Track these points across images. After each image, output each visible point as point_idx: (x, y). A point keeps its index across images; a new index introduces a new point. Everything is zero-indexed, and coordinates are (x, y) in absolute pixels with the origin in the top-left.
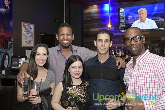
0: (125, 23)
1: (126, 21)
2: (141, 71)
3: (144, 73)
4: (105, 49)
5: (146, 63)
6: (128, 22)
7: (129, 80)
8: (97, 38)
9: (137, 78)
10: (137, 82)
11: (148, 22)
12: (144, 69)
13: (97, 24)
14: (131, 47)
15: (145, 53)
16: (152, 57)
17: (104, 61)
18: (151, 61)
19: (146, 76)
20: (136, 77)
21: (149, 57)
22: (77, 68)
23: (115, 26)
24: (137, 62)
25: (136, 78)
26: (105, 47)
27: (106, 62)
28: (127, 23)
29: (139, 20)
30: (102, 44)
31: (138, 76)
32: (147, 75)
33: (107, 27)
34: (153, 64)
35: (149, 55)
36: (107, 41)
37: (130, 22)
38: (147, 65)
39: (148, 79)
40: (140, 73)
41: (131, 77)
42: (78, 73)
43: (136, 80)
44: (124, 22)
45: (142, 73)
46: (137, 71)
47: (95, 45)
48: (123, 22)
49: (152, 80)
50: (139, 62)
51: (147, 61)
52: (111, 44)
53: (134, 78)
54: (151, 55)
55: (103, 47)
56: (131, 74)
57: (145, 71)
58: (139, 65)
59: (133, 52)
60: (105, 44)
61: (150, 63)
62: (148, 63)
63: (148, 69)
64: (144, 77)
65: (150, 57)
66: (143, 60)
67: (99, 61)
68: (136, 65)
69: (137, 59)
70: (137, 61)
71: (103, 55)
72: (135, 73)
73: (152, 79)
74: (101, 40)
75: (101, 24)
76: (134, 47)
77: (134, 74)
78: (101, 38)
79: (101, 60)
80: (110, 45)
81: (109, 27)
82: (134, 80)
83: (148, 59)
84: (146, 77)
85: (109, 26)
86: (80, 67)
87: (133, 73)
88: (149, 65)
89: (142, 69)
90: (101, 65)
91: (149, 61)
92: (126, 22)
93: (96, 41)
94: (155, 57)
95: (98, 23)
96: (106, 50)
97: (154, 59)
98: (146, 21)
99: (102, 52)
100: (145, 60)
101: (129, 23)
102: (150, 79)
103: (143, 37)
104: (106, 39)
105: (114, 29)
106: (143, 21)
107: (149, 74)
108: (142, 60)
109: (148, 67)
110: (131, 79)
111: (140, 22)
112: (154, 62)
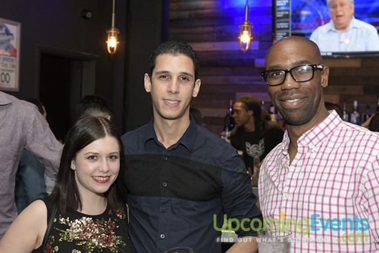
0: (290, 31)
1: (294, 24)
2: (312, 176)
3: (322, 184)
4: (179, 101)
5: (328, 150)
6: (300, 29)
7: (274, 204)
8: (153, 67)
9: (301, 199)
10: (300, 211)
11: (355, 30)
12: (321, 169)
13: (207, 29)
14: (283, 97)
15: (327, 121)
16: (349, 134)
17: (174, 142)
18: (343, 145)
19: (328, 192)
20: (296, 196)
21: (336, 133)
22: (104, 159)
23: (260, 38)
24: (300, 149)
25: (296, 198)
26: (179, 95)
27: (180, 144)
28: (298, 31)
29: (330, 25)
30: (170, 87)
31: (302, 191)
32: (332, 189)
33: (239, 40)
34: (352, 156)
35: (340, 128)
36: (184, 79)
37: (306, 29)
38: (332, 157)
39: (334, 201)
40: (310, 183)
41: (280, 196)
42: (105, 175)
43: (295, 203)
44: (288, 29)
45: (316, 183)
46: (301, 176)
47: (148, 90)
48: (285, 29)
49: (346, 206)
50: (306, 149)
51: (331, 145)
52: (197, 89)
53: (290, 198)
54: (345, 129)
55: (173, 97)
56: (280, 186)
57: (325, 177)
58: (307, 157)
59: (289, 113)
60: (178, 88)
61: (341, 150)
62: (334, 151)
63: (334, 171)
64: (324, 195)
65: (342, 134)
66: (320, 143)
67: (159, 139)
68: (298, 156)
69: (300, 138)
70: (299, 145)
71: (170, 122)
72: (294, 183)
73: (346, 202)
74: (165, 76)
75: (221, 32)
76: (292, 97)
77: (290, 186)
78: (167, 68)
79: (165, 138)
80: (193, 91)
81: (244, 42)
82: (289, 205)
83: (334, 139)
84: (329, 194)
85: (245, 38)
86: (111, 157)
87: (287, 182)
88: (339, 157)
89: (315, 169)
90: (164, 153)
91: (337, 145)
92: (293, 29)
93: (150, 75)
94: (356, 133)
95: (211, 29)
96: (182, 105)
97: (353, 138)
98: (351, 26)
99: (168, 112)
100: (325, 144)
101: (303, 31)
102: (342, 202)
103: (321, 70)
104: (183, 71)
105: (257, 48)
106: (341, 27)
107: (337, 185)
108: (316, 141)
109: (336, 164)
110: (279, 203)
111: (334, 30)
112: (354, 150)
